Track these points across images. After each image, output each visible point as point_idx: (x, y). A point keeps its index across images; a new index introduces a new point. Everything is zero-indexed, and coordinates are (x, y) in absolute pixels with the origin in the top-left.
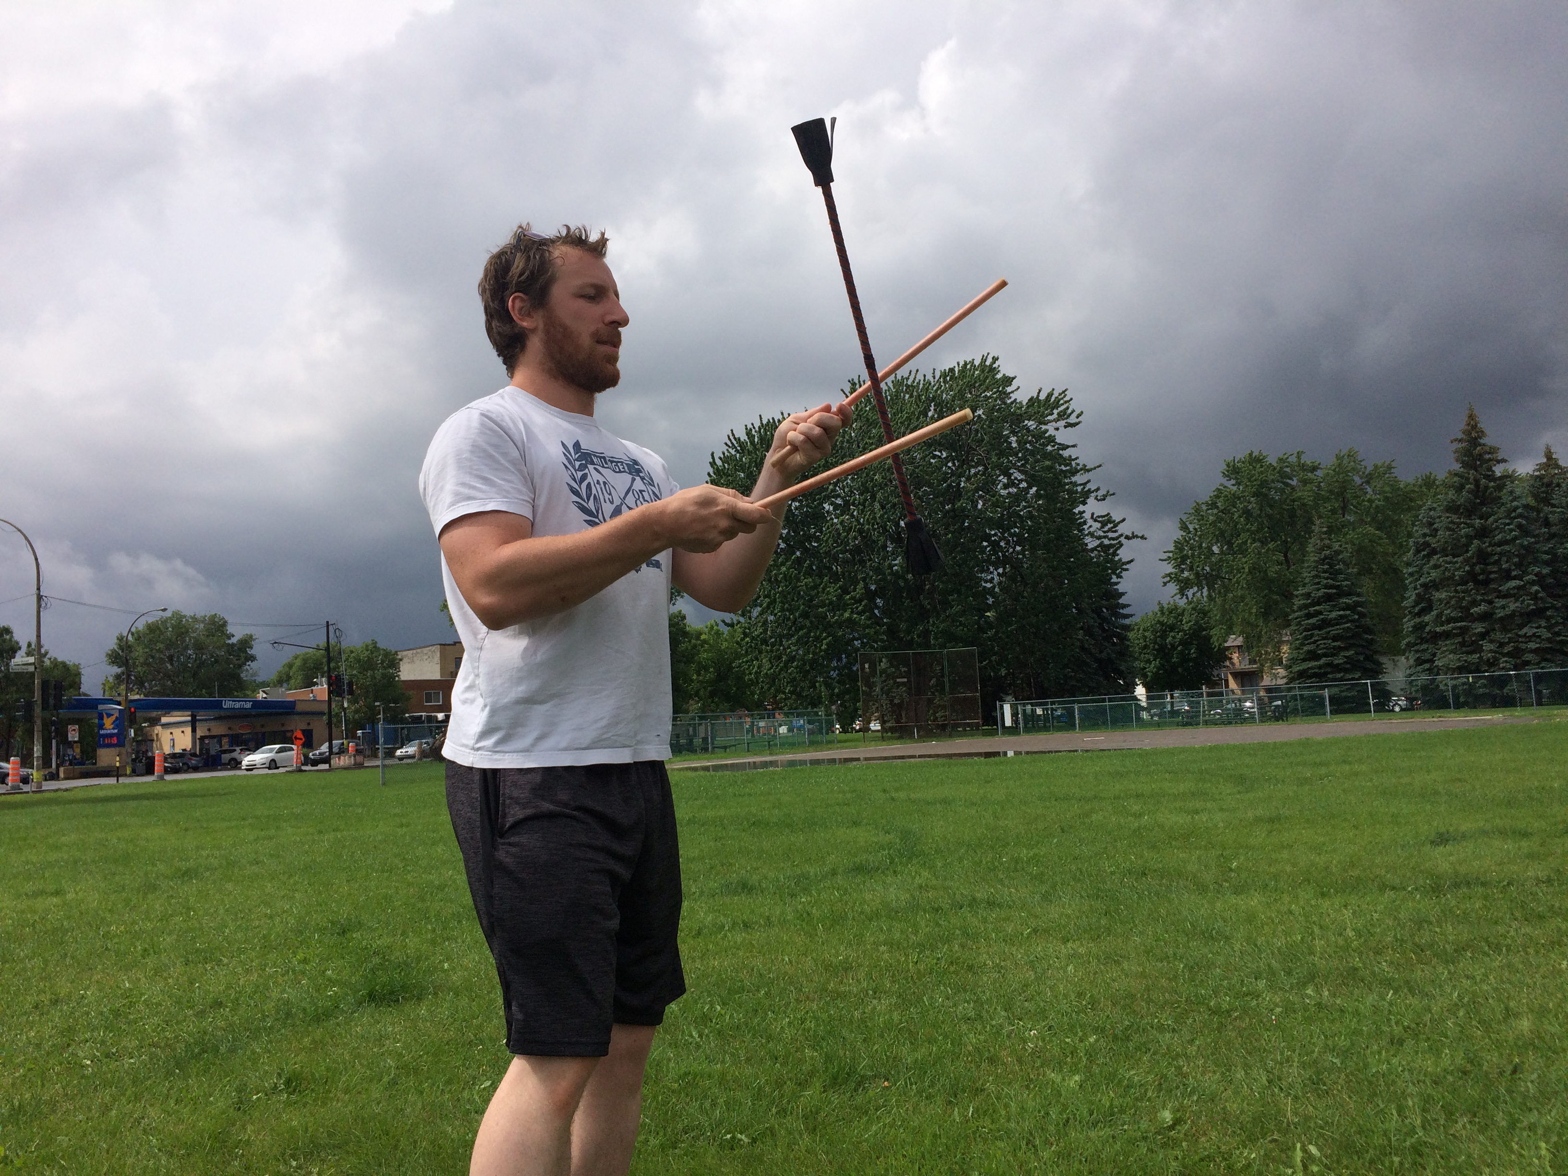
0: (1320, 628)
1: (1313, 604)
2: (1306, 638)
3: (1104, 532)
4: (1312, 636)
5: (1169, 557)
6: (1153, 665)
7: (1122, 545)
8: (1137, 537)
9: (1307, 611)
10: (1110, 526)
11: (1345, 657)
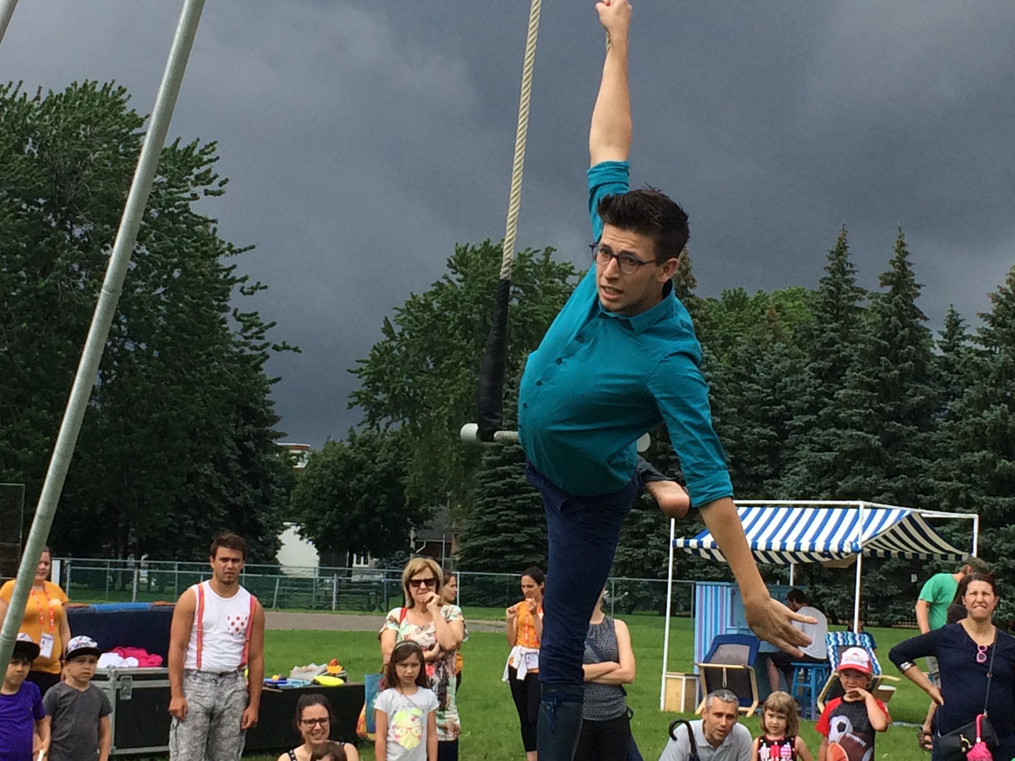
0: (505, 494)
1: (501, 463)
2: (487, 505)
3: (246, 338)
4: (495, 502)
5: (361, 370)
6: (327, 517)
7: (267, 357)
8: (288, 348)
9: (494, 471)
10: (255, 329)
11: (527, 534)
